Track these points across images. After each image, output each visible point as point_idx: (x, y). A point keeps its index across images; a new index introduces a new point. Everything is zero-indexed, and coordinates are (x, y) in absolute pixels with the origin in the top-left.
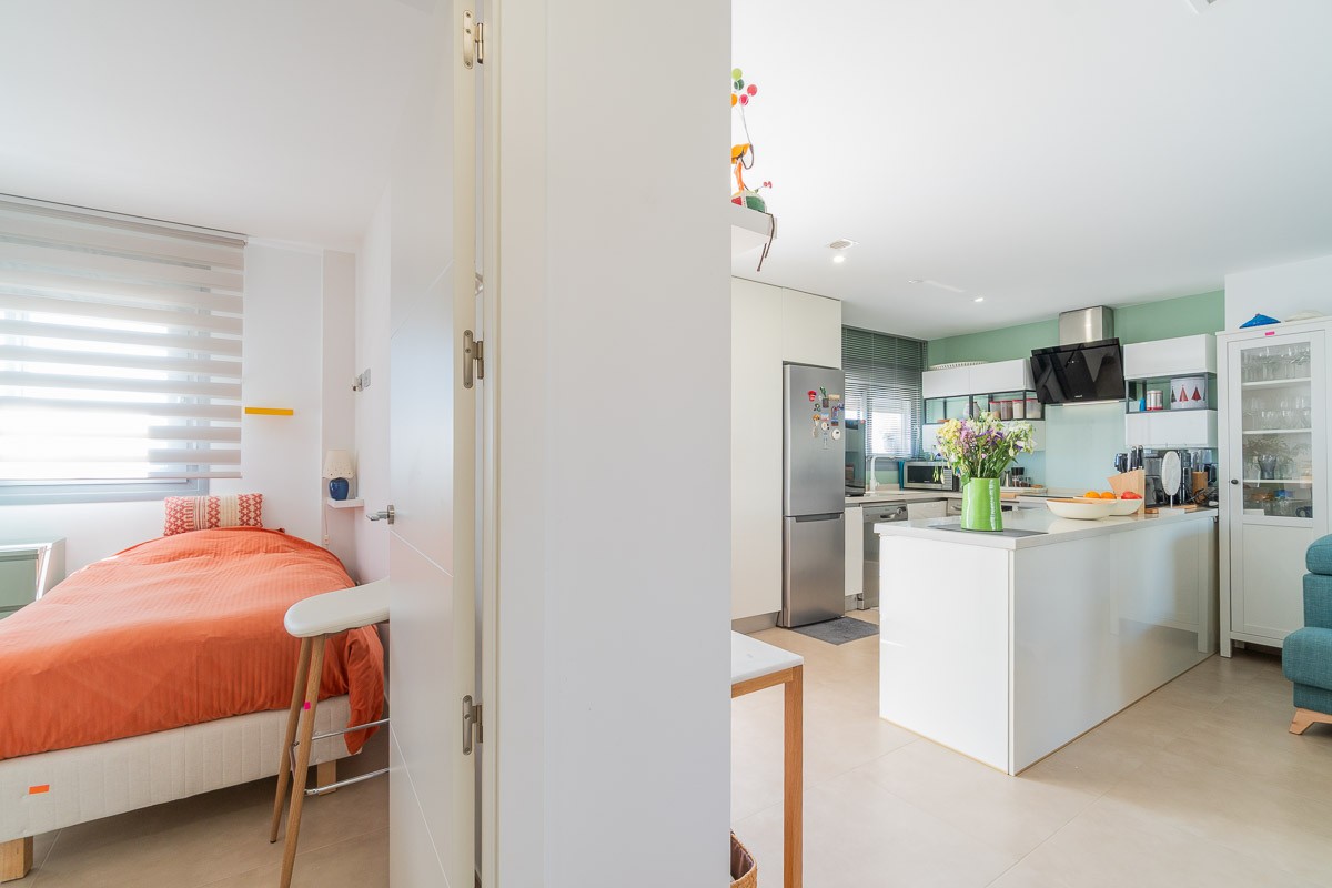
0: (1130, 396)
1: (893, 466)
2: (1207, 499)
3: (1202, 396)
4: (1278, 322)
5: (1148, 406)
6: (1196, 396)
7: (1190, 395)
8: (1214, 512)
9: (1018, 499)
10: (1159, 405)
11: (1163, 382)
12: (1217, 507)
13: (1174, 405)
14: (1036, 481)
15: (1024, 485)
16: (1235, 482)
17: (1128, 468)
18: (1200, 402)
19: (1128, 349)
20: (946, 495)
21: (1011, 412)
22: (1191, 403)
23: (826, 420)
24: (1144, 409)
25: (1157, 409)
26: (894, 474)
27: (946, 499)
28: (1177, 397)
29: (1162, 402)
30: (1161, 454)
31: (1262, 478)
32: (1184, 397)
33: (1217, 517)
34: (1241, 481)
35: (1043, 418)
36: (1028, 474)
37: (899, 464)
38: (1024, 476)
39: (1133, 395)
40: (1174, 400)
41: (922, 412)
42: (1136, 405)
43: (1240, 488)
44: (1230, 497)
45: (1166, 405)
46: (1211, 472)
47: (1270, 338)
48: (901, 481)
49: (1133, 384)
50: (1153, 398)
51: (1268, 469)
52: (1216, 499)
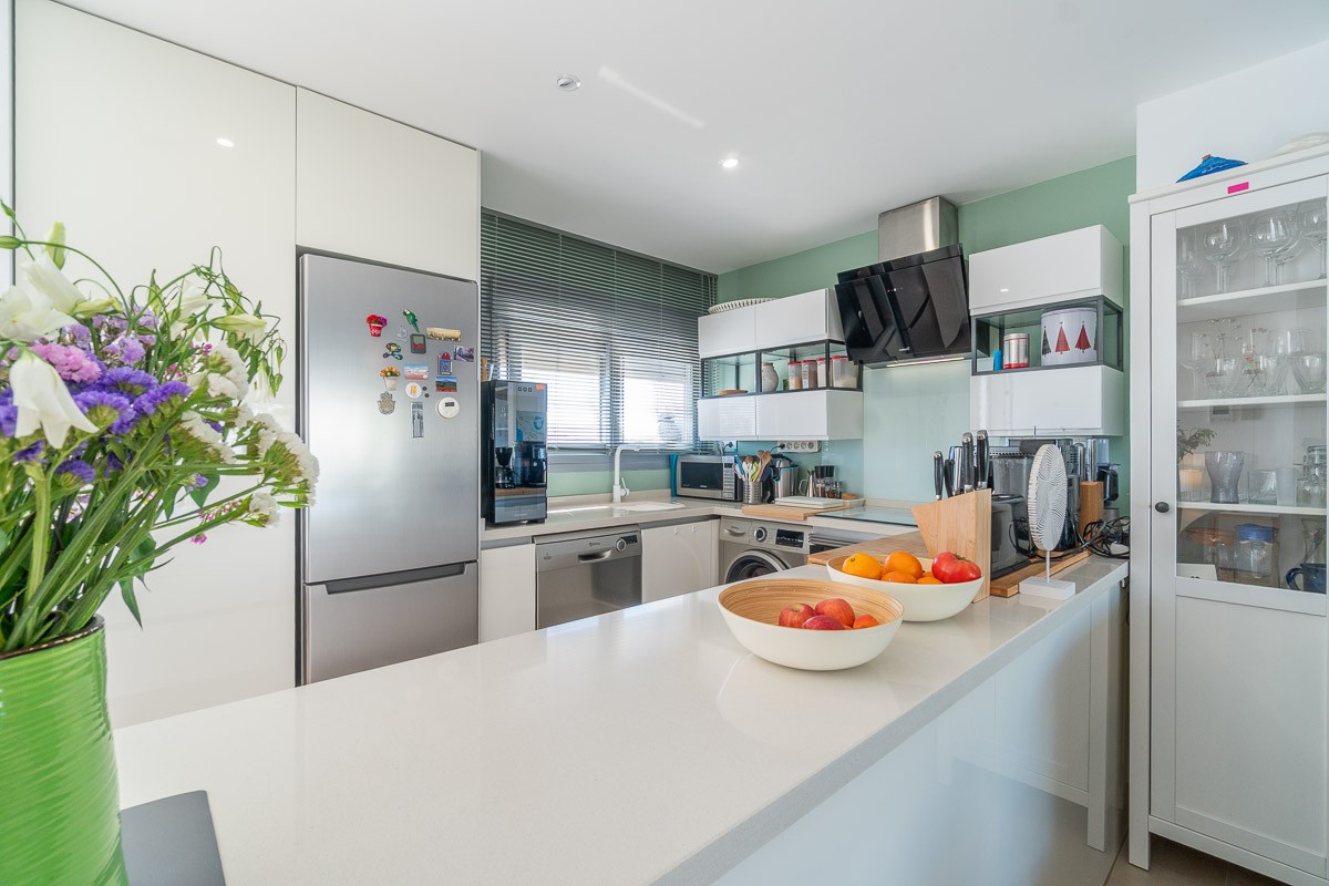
0: (978, 347)
1: (663, 462)
2: (1106, 539)
3: (1091, 341)
4: (1243, 164)
5: (1006, 362)
6: (1083, 343)
7: (1072, 340)
8: (1118, 571)
9: (812, 521)
10: (1023, 360)
11: (1029, 318)
12: (1125, 557)
13: (1047, 359)
14: (851, 488)
15: (833, 495)
16: (1163, 508)
17: (956, 486)
18: (1090, 353)
19: (974, 260)
20: (719, 509)
21: (814, 376)
22: (1073, 354)
23: (418, 378)
24: (1001, 367)
25: (1019, 367)
26: (664, 474)
27: (718, 517)
28: (1053, 344)
29: (1027, 354)
30: (1028, 448)
31: (1214, 500)
32: (1063, 345)
33: (1127, 579)
34: (1173, 504)
35: (860, 387)
36: (841, 476)
37: (669, 458)
38: (834, 479)
39: (984, 346)
40: (1046, 350)
41: (705, 378)
42: (986, 363)
43: (1172, 518)
44: (1153, 537)
45: (1033, 360)
46: (1111, 482)
47: (1240, 197)
48: (673, 486)
49: (984, 326)
50: (1014, 347)
51: (1226, 481)
52: (1125, 539)
